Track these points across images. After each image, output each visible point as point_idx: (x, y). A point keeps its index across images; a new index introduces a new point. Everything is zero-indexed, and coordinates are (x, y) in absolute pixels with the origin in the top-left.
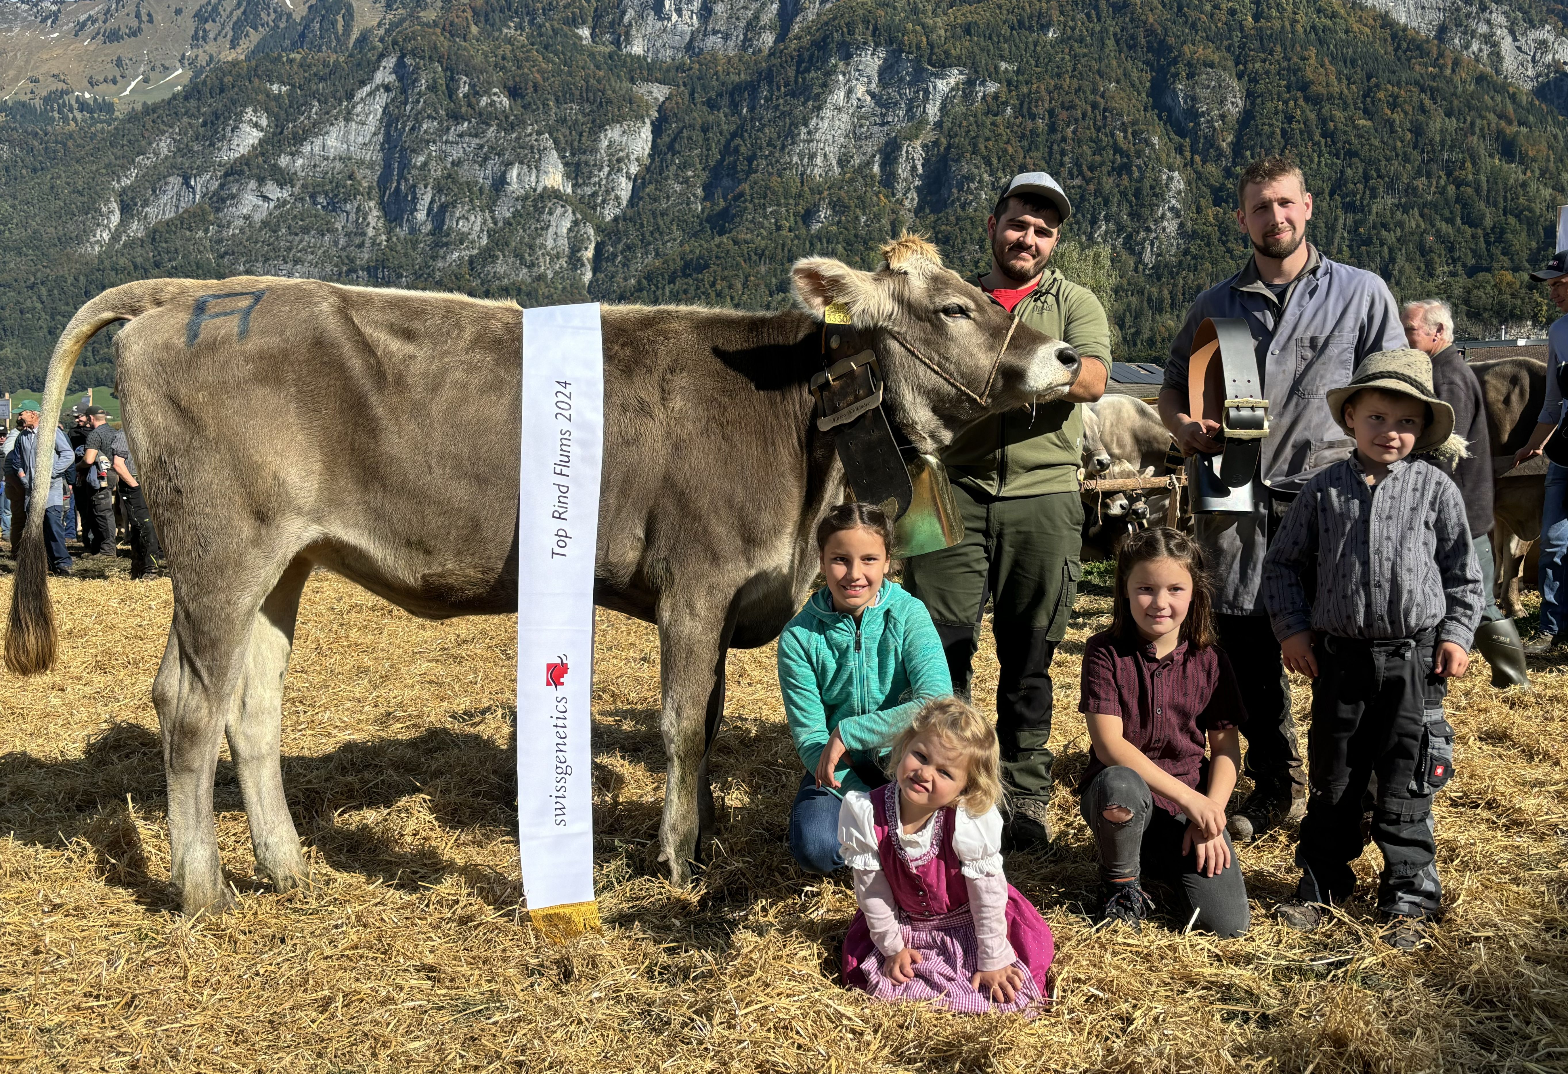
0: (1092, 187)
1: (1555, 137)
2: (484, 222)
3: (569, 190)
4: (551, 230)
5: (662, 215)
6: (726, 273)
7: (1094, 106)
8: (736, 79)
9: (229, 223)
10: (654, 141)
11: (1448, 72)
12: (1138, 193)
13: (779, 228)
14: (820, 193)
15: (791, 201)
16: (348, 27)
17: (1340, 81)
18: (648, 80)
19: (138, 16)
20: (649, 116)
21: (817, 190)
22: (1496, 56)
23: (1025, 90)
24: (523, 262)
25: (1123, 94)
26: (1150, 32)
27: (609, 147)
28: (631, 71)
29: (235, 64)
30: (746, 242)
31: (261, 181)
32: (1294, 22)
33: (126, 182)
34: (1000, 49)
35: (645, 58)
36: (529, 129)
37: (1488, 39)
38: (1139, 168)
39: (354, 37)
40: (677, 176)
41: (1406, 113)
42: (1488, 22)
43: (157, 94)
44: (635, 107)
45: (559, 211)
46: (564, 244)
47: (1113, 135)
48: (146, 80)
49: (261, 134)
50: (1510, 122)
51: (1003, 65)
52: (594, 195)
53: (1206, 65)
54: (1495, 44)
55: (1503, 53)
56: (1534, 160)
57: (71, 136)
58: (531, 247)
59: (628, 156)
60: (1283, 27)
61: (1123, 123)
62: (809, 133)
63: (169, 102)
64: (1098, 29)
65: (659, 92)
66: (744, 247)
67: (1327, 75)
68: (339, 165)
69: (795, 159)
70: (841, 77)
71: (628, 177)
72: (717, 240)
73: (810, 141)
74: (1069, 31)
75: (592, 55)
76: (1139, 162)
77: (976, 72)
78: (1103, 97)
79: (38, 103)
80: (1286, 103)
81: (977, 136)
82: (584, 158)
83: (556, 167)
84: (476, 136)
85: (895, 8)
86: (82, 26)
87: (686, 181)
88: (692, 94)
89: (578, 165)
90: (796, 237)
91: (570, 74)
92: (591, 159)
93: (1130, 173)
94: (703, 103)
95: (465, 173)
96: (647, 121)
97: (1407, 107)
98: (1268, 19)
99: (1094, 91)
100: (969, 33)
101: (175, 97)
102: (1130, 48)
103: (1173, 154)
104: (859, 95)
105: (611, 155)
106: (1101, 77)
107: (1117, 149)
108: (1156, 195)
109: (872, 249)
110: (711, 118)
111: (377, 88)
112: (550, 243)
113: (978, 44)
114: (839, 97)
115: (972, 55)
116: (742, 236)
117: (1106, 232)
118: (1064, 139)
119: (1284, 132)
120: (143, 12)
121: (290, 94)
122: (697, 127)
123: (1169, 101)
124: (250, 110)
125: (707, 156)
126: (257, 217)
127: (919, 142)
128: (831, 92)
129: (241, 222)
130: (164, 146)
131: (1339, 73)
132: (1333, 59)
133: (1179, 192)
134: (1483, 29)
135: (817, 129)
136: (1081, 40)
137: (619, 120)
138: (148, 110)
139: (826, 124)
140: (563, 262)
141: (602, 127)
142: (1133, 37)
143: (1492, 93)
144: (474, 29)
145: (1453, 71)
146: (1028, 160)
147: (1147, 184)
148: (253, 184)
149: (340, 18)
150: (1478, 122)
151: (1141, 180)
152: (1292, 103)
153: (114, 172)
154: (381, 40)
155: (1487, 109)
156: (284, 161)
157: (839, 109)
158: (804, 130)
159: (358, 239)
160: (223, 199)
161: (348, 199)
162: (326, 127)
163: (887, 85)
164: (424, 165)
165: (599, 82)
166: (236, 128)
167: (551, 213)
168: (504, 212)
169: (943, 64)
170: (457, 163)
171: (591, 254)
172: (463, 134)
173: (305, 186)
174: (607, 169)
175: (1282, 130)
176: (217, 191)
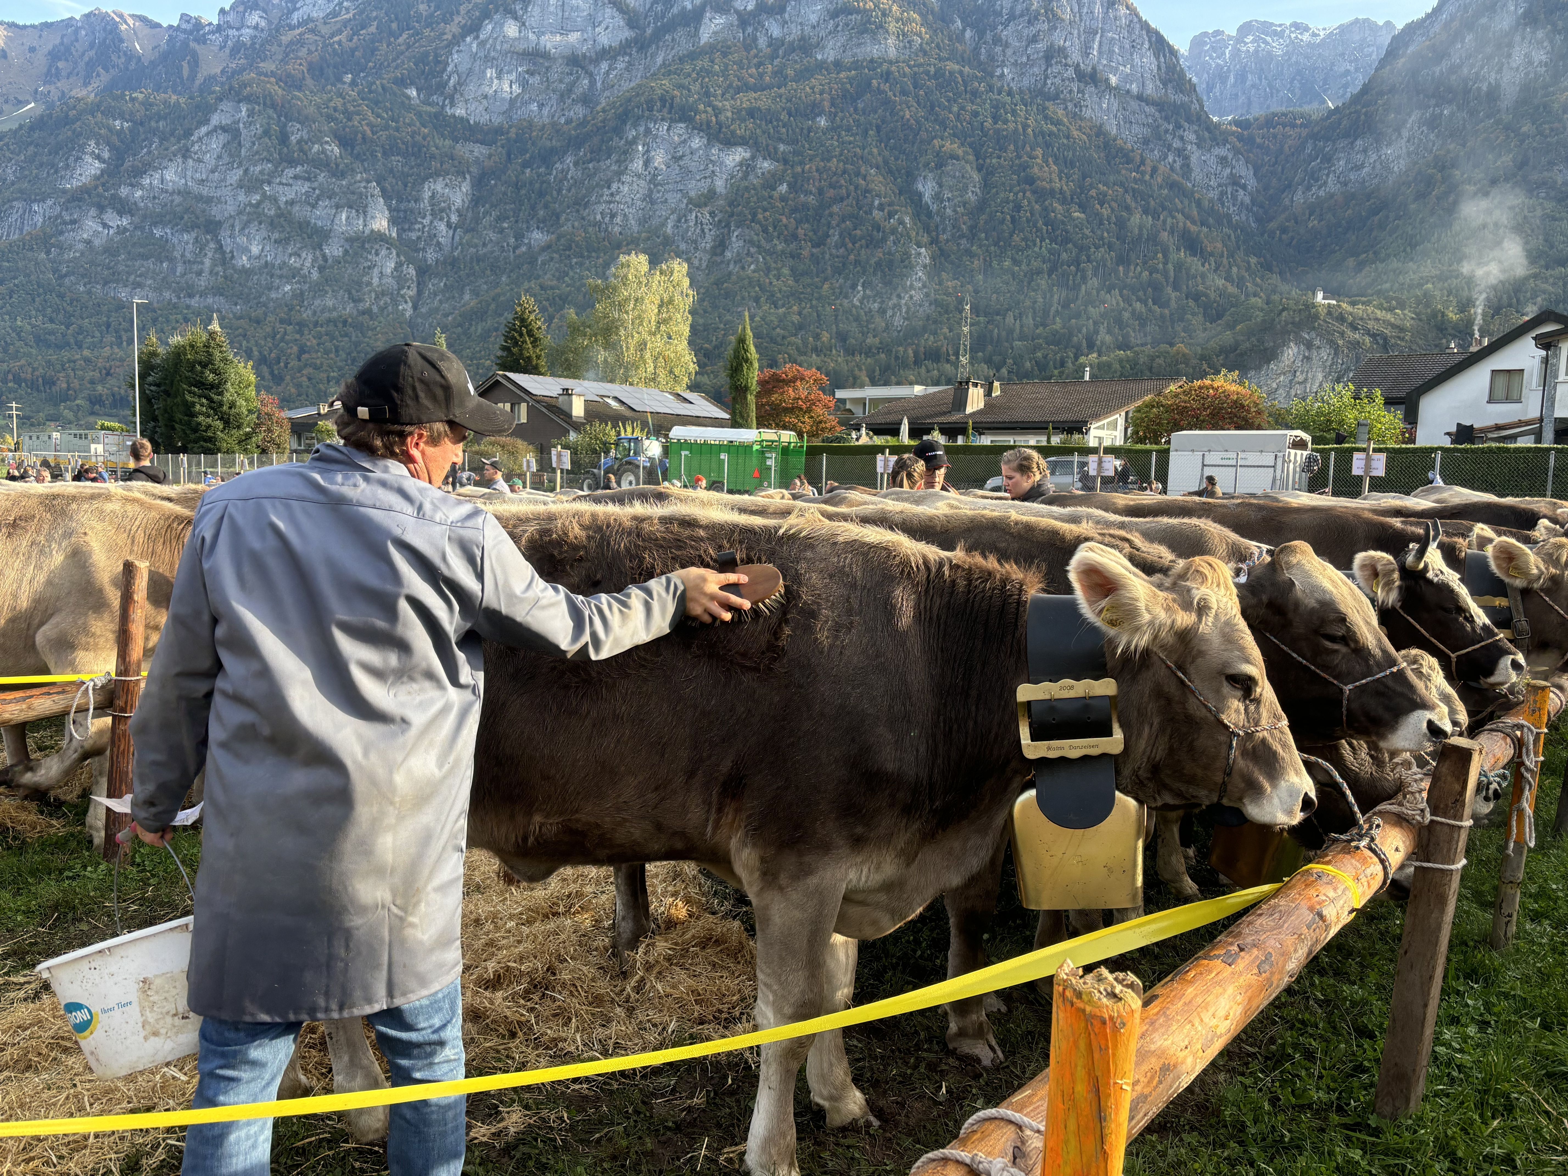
0: (852, 257)
1: (1229, 237)
2: (315, 260)
3: (394, 235)
4: (377, 269)
5: (478, 261)
7: (857, 187)
8: (549, 144)
9: (71, 247)
10: (473, 195)
11: (1147, 177)
12: (890, 264)
13: (582, 278)
15: (594, 254)
16: (193, 73)
17: (1060, 178)
18: (469, 141)
20: (469, 172)
21: (617, 246)
22: (1187, 168)
23: (799, 169)
24: (350, 297)
25: (882, 179)
26: (906, 127)
27: (432, 197)
28: (454, 131)
29: (85, 101)
31: (101, 209)
32: (1025, 126)
34: (779, 132)
35: (468, 120)
36: (359, 177)
37: (1180, 152)
38: (893, 242)
39: (197, 82)
40: (491, 226)
41: (1113, 210)
42: (1182, 138)
44: (457, 163)
45: (384, 252)
46: (388, 282)
49: (103, 166)
50: (1194, 223)
51: (782, 147)
52: (418, 240)
53: (952, 158)
54: (1187, 158)
55: (1192, 165)
56: (1211, 255)
58: (359, 284)
59: (449, 206)
60: (1016, 129)
62: (612, 195)
64: (863, 120)
65: (479, 152)
67: (1050, 173)
68: (178, 199)
69: (599, 217)
70: (640, 148)
71: (449, 225)
73: (611, 202)
74: (838, 121)
75: (419, 115)
76: (893, 238)
77: (758, 151)
78: (865, 180)
80: (1016, 194)
81: (757, 207)
82: (409, 206)
83: (382, 213)
84: (308, 179)
85: (689, 90)
88: (509, 155)
89: (402, 212)
91: (397, 129)
92: (415, 208)
94: (517, 163)
95: (298, 213)
96: (468, 177)
97: (1114, 205)
98: (1006, 122)
99: (858, 174)
100: (753, 117)
102: (889, 139)
103: (921, 232)
104: (656, 164)
105: (434, 205)
106: (864, 162)
107: (874, 226)
108: (906, 267)
111: (215, 129)
112: (375, 281)
113: (760, 127)
114: (638, 165)
115: (754, 136)
117: (865, 297)
118: (831, 215)
119: (1013, 220)
121: (131, 130)
122: (511, 183)
123: (920, 187)
124: (92, 142)
125: (520, 210)
126: (98, 243)
127: (708, 209)
128: (632, 160)
129: (81, 246)
130: (11, 172)
131: (1061, 172)
132: (1056, 159)
133: (925, 267)
134: (1177, 144)
135: (618, 192)
136: (848, 129)
137: (441, 173)
139: (625, 189)
140: (387, 299)
141: (425, 179)
142: (892, 130)
143: (1182, 197)
144: (309, 82)
145: (1152, 176)
146: (800, 231)
147: (899, 257)
148: (93, 212)
149: (185, 64)
150: (1169, 220)
151: (894, 253)
152: (1021, 195)
154: (222, 86)
155: (1177, 210)
156: (124, 191)
157: (639, 176)
158: (606, 192)
159: (195, 267)
160: (65, 223)
161: (186, 229)
162: (165, 163)
163: (681, 158)
164: (259, 203)
165: (424, 138)
166: (78, 158)
167: (377, 254)
168: (334, 250)
169: (729, 142)
170: (292, 203)
171: (413, 292)
172: (296, 177)
173: (145, 217)
174: (429, 218)
175: (1012, 217)
176: (59, 216)
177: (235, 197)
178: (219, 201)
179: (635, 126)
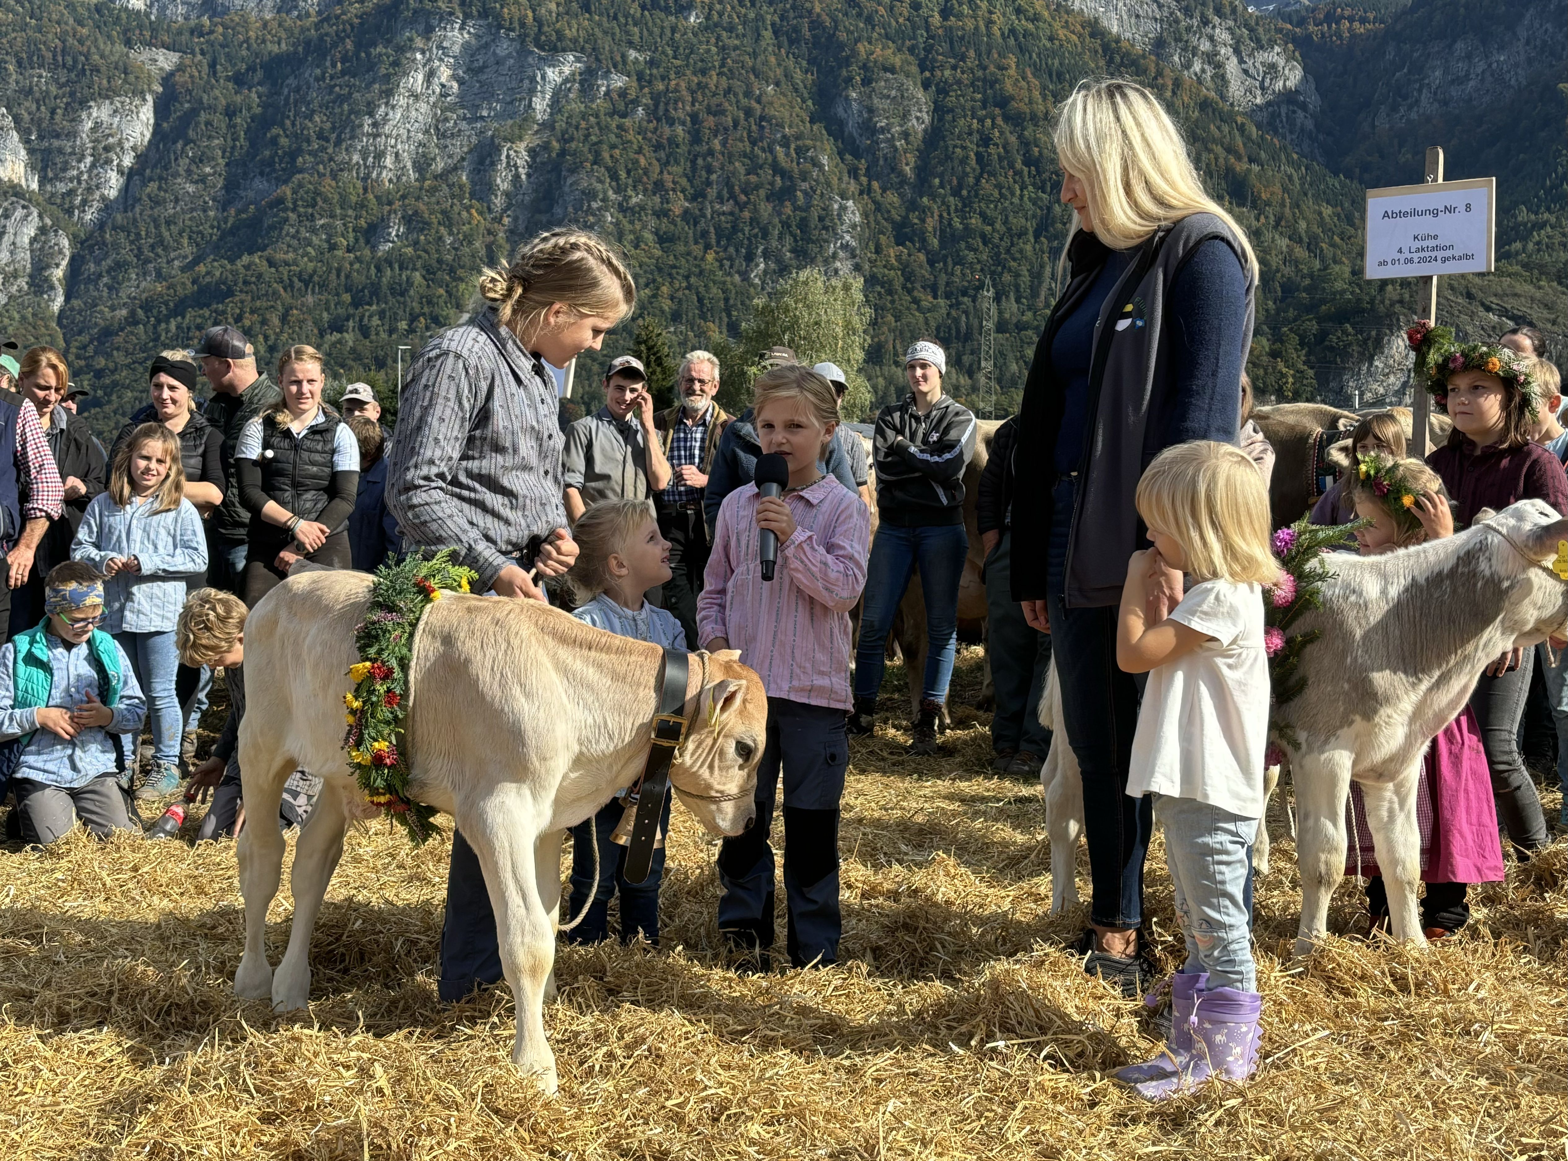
0: (746, 214)
1: (1290, 178)
3: (35, 186)
5: (168, 223)
6: (258, 303)
7: (748, 112)
8: (275, 49)
10: (157, 125)
12: (803, 224)
13: (333, 247)
14: (390, 203)
15: (350, 212)
17: (1045, 98)
18: (150, 44)
20: (150, 91)
21: (386, 200)
22: (1221, 79)
23: (661, 87)
25: (784, 100)
26: (816, 24)
27: (93, 130)
28: (125, 32)
30: (287, 264)
32: (989, 23)
34: (627, 33)
35: (147, 15)
37: (1212, 58)
38: (805, 193)
40: (189, 172)
42: (1211, 38)
44: (131, 78)
46: (25, 257)
47: (771, 151)
50: (1239, 158)
51: (633, 54)
52: (71, 193)
53: (886, 69)
54: (1219, 65)
55: (1229, 76)
56: (1268, 204)
59: (120, 143)
60: (977, 28)
61: (784, 136)
64: (752, 15)
65: (166, 60)
66: (284, 270)
67: (1029, 90)
69: (356, 158)
70: (419, 56)
71: (120, 172)
72: (246, 259)
73: (376, 136)
74: (716, 17)
76: (805, 186)
77: (598, 60)
78: (759, 101)
80: (981, 121)
81: (600, 142)
82: (56, 143)
83: (16, 154)
87: (203, 180)
88: (213, 65)
89: (48, 151)
90: (358, 259)
92: (67, 146)
93: (793, 199)
94: (228, 79)
96: (149, 98)
98: (960, 16)
99: (748, 94)
100: (588, 11)
102: (791, 42)
103: (846, 178)
104: (443, 80)
105: (96, 141)
106: (757, 76)
107: (777, 169)
108: (826, 228)
109: (461, 280)
110: (238, 99)
113: (600, 25)
114: (416, 81)
115: (591, 38)
116: (280, 256)
117: (765, 272)
118: (711, 153)
119: (979, 157)
122: (220, 108)
123: (840, 111)
125: (233, 148)
128: (406, 74)
131: (1044, 88)
132: (1037, 71)
133: (854, 226)
134: (1205, 46)
135: (385, 120)
136: (731, 29)
137: (108, 94)
139: (398, 115)
140: (23, 282)
141: (83, 104)
142: (796, 30)
143: (1218, 123)
145: (1174, 93)
146: (666, 176)
147: (815, 214)
150: (1204, 156)
151: (807, 208)
152: (989, 122)
155: (1214, 141)
157: (416, 97)
158: (368, 121)
175: (978, 154)
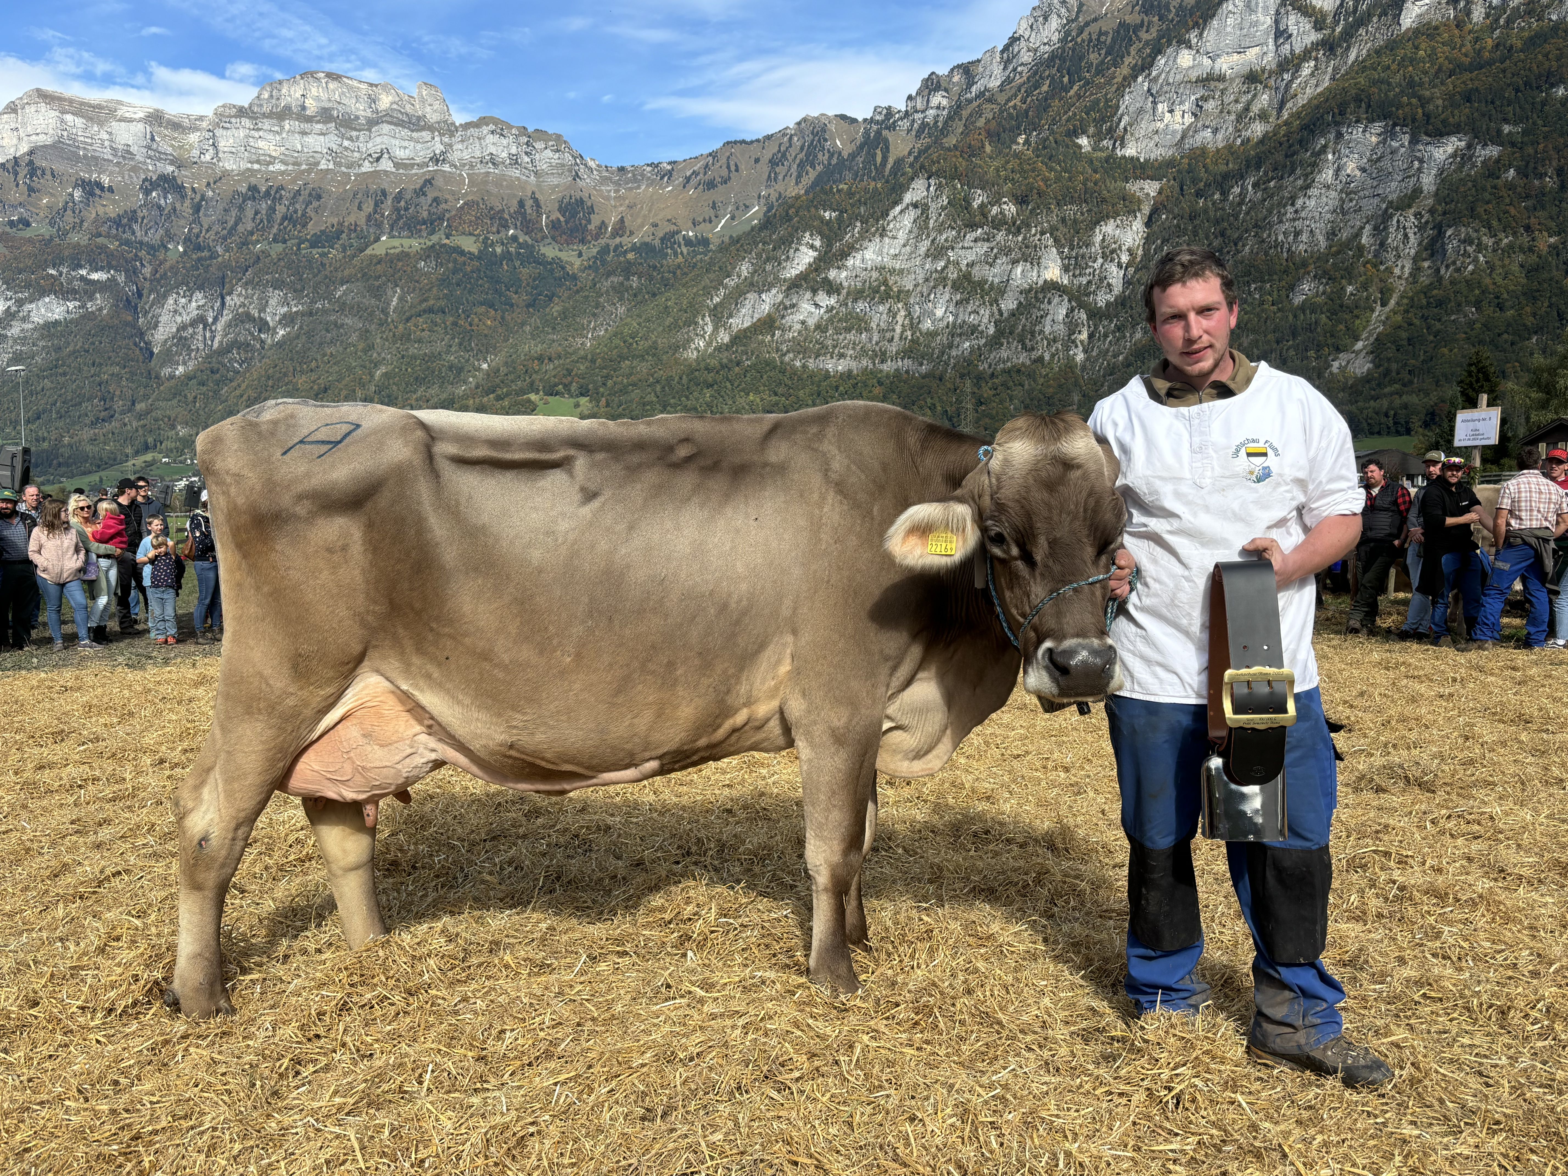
2: (992, 315)
4: (1049, 318)
9: (790, 328)
16: (885, 159)
19: (728, 167)
24: (1024, 347)
29: (797, 197)
33: (716, 300)
36: (1033, 231)
39: (889, 166)
43: (741, 227)
45: (1056, 300)
48: (733, 218)
49: (816, 254)
57: (679, 267)
58: (1033, 333)
62: (1296, 212)
63: (749, 233)
68: (875, 275)
75: (1091, 162)
79: (657, 242)
84: (988, 240)
85: (1389, 84)
86: (688, 179)
91: (1070, 179)
95: (977, 273)
101: (753, 229)
111: (907, 208)
112: (1047, 329)
120: (732, 163)
121: (838, 219)
124: (807, 234)
126: (811, 322)
127: (1412, 210)
129: (798, 327)
130: (745, 269)
138: (735, 241)
144: (988, 149)
148: (808, 295)
149: (879, 152)
153: (708, 293)
154: (911, 165)
156: (832, 274)
159: (888, 335)
160: (786, 308)
161: (881, 302)
162: (866, 243)
163: (1379, 160)
164: (943, 269)
165: (1096, 184)
166: (797, 249)
167: (1049, 303)
168: (1009, 304)
169: (1439, 133)
170: (971, 265)
171: (1084, 336)
172: (975, 241)
173: (848, 294)
174: (1100, 261)
176: (782, 302)
177: (922, 266)
178: (909, 273)
179: (1323, 134)
